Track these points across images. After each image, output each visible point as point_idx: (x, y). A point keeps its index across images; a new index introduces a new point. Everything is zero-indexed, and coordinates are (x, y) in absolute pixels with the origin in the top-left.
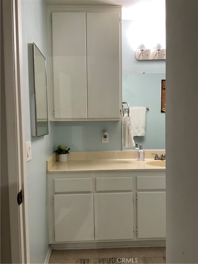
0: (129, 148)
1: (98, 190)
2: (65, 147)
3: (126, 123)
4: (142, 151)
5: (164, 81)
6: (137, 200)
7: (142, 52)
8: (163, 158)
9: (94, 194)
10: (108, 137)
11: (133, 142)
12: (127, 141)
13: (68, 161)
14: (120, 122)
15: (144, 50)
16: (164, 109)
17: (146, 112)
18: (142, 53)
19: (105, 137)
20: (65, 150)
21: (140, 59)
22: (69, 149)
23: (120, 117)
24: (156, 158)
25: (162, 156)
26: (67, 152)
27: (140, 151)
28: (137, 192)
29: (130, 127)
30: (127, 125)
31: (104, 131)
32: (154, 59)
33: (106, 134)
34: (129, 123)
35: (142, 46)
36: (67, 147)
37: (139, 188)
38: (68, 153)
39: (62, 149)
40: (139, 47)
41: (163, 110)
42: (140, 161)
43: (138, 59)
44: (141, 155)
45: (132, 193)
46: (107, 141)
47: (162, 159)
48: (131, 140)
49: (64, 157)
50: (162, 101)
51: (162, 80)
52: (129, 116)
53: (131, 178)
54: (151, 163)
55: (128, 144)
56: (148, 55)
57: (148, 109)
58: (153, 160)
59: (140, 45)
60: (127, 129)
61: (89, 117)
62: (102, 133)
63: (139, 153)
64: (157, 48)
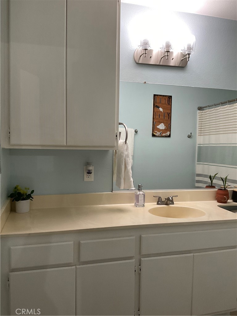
0: (124, 190)
1: (83, 259)
2: (26, 189)
3: (123, 153)
4: (141, 193)
5: (156, 96)
6: (140, 270)
7: (145, 51)
8: (168, 202)
9: (76, 267)
10: (93, 173)
11: (131, 181)
12: (122, 180)
13: (30, 210)
14: (111, 151)
15: (147, 49)
16: (156, 133)
17: (135, 134)
18: (146, 53)
19: (89, 172)
20: (26, 194)
21: (139, 63)
22: (33, 192)
23: (115, 145)
24: (160, 202)
25: (168, 199)
26: (29, 197)
27: (139, 193)
28: (142, 259)
29: (128, 159)
30: (123, 156)
31: (88, 164)
32: (158, 64)
33: (91, 168)
34: (126, 153)
35: (146, 43)
36: (28, 189)
37: (144, 252)
38: (31, 198)
39: (22, 192)
40: (141, 44)
41: (154, 133)
42: (138, 208)
43: (137, 62)
44: (141, 198)
45: (134, 260)
46: (92, 178)
47: (167, 204)
48: (129, 179)
49: (23, 205)
50: (153, 122)
51: (155, 95)
52: (127, 144)
53: (134, 237)
54: (152, 211)
55: (124, 184)
56: (151, 57)
57: (136, 132)
58: (153, 205)
59: (142, 41)
60: (124, 162)
61: (68, 144)
62: (85, 167)
63: (137, 197)
64: (165, 48)
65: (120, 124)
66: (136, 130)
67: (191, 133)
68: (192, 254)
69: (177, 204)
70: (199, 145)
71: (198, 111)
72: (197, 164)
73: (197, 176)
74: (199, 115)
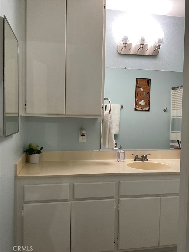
0: (108, 148)
1: (76, 197)
2: (37, 146)
3: (107, 120)
4: (122, 151)
5: (138, 79)
6: (119, 208)
7: (125, 45)
8: (143, 159)
9: (71, 202)
10: (86, 136)
11: (114, 142)
12: (107, 141)
13: (40, 161)
14: (99, 119)
15: (127, 43)
16: (138, 108)
17: (121, 109)
18: (126, 46)
19: (83, 135)
20: (37, 150)
21: (121, 53)
22: (42, 148)
23: (101, 114)
24: (136, 158)
25: (143, 157)
26: (39, 152)
27: (120, 151)
28: (120, 199)
29: (112, 125)
30: (107, 123)
31: (82, 129)
32: (136, 54)
33: (84, 132)
34: (110, 121)
35: (126, 39)
36: (39, 146)
37: (121, 194)
38: (40, 153)
39: (34, 148)
40: (122, 40)
41: (136, 108)
42: (119, 163)
43: (120, 53)
44: (122, 155)
45: (114, 200)
46: (85, 139)
47: (142, 160)
48: (112, 140)
49: (35, 158)
50: (135, 99)
51: (137, 79)
53: (114, 182)
54: (131, 165)
55: (109, 144)
56: (130, 49)
57: (122, 107)
58: (132, 161)
59: (123, 37)
60: (108, 127)
62: (80, 131)
63: (119, 154)
64: (140, 42)
65: (105, 99)
66: (122, 105)
67: (166, 108)
68: (159, 197)
69: (150, 161)
70: (173, 118)
71: (172, 91)
72: (171, 132)
73: (171, 142)
74: (173, 94)
